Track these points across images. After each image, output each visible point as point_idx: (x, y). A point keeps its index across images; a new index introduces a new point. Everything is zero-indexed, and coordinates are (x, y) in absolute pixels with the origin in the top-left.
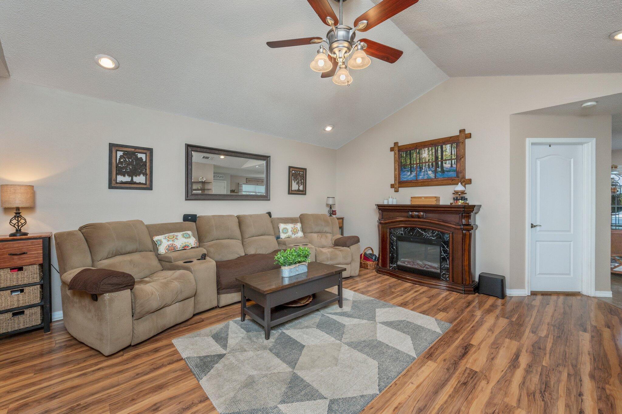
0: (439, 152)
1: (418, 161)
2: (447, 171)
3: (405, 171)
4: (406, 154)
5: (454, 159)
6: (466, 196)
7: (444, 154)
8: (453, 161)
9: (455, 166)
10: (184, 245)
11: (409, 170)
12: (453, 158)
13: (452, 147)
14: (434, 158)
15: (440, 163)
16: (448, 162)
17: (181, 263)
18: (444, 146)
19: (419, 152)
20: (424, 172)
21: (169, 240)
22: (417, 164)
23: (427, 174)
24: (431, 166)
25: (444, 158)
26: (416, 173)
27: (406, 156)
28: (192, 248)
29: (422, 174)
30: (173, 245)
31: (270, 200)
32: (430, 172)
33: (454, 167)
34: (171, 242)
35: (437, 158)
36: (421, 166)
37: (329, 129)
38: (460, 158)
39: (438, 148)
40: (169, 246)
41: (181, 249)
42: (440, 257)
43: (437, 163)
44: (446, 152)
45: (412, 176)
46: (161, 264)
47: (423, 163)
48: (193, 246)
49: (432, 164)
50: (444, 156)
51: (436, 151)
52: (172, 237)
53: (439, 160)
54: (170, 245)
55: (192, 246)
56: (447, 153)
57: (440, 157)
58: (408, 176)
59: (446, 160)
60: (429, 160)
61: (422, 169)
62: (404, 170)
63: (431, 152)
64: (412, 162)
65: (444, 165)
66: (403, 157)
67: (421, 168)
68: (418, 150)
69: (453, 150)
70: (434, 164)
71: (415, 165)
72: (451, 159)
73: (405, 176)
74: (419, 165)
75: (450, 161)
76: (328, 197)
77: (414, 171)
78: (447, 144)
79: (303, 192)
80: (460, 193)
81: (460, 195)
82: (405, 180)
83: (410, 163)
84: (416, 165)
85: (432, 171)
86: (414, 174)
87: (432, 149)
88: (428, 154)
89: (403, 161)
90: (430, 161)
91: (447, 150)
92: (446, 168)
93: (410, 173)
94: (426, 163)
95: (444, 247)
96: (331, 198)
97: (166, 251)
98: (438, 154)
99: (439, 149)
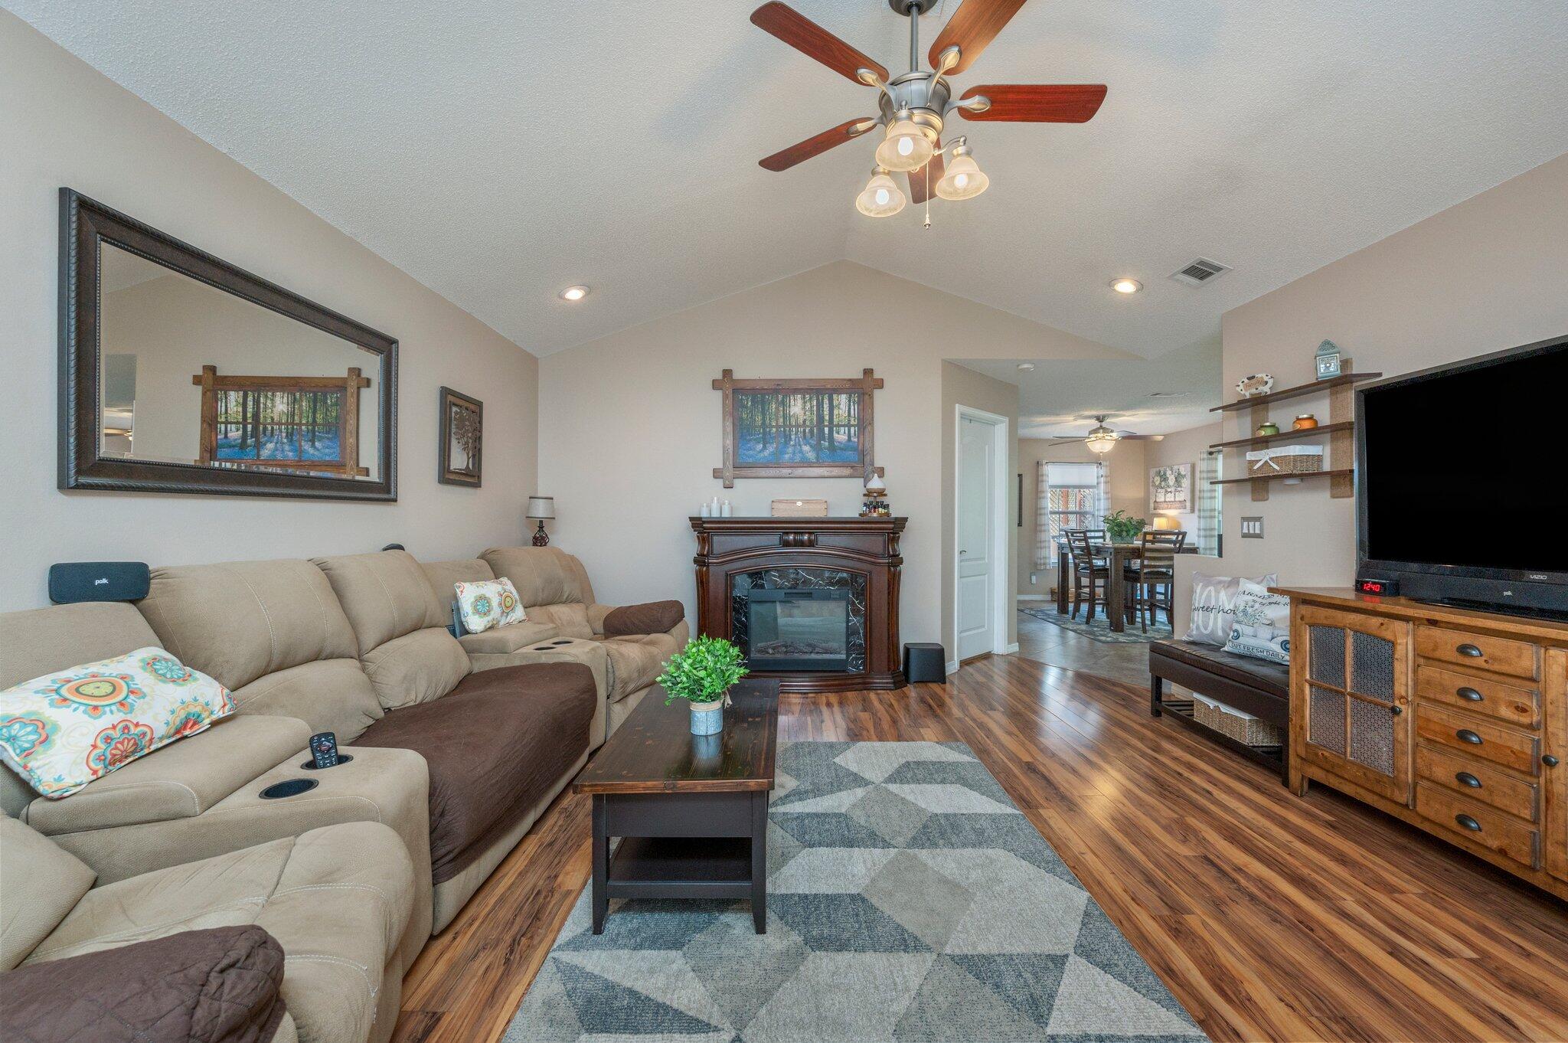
0: (826, 406)
1: (782, 420)
2: (841, 449)
3: (750, 440)
4: (752, 401)
5: (853, 426)
6: (886, 500)
7: (836, 412)
8: (852, 429)
9: (856, 440)
10: (183, 715)
11: (759, 438)
12: (852, 422)
13: (850, 401)
14: (815, 419)
15: (826, 430)
16: (842, 429)
17: (246, 802)
18: (835, 396)
19: (783, 400)
20: (794, 446)
21: (96, 708)
22: (778, 426)
23: (801, 452)
24: (808, 435)
25: (836, 421)
26: (777, 448)
27: (752, 405)
28: (215, 724)
29: (790, 450)
30: (126, 727)
31: (395, 500)
32: (806, 448)
33: (854, 442)
34: (111, 718)
35: (820, 418)
36: (787, 433)
37: (575, 294)
38: (865, 423)
39: (823, 399)
40: (108, 739)
41: (166, 742)
42: (847, 625)
43: (820, 431)
44: (839, 408)
45: (766, 453)
46: (75, 852)
47: (793, 426)
48: (219, 714)
49: (812, 431)
50: (835, 417)
51: (820, 405)
52: (106, 688)
53: (826, 423)
54: (116, 734)
55: (214, 717)
56: (840, 411)
57: (827, 418)
58: (760, 451)
59: (839, 426)
60: (804, 421)
61: (790, 438)
62: (748, 438)
63: (808, 406)
64: (768, 421)
65: (835, 435)
66: (746, 407)
67: (788, 438)
68: (780, 397)
69: (852, 407)
70: (815, 431)
71: (774, 430)
72: (849, 426)
73: (751, 452)
74: (782, 429)
75: (847, 428)
76: (530, 498)
77: (772, 443)
78: (841, 394)
79: (471, 478)
80: (875, 495)
81: (875, 497)
82: (751, 460)
83: (762, 423)
84: (777, 430)
85: (811, 446)
86: (771, 448)
87: (811, 398)
88: (804, 408)
89: (744, 416)
90: (808, 423)
91: (841, 406)
92: (839, 442)
93: (762, 445)
94: (797, 426)
95: (853, 603)
96: (540, 500)
97: (95, 772)
98: (823, 411)
99: (826, 401)
